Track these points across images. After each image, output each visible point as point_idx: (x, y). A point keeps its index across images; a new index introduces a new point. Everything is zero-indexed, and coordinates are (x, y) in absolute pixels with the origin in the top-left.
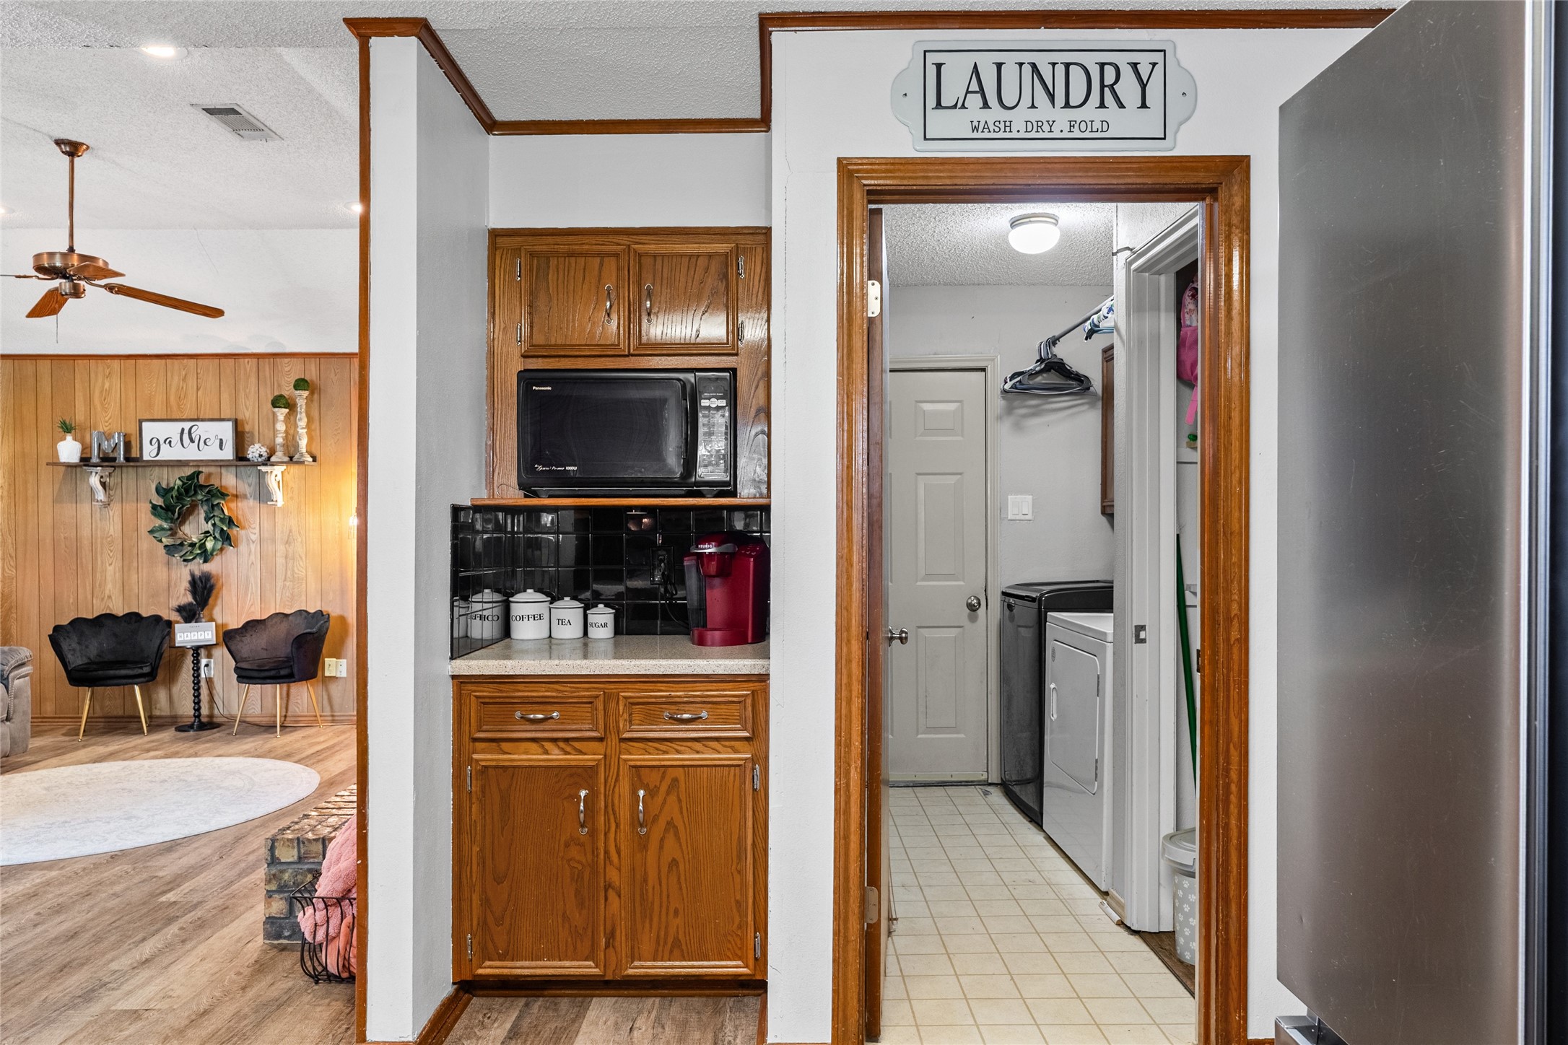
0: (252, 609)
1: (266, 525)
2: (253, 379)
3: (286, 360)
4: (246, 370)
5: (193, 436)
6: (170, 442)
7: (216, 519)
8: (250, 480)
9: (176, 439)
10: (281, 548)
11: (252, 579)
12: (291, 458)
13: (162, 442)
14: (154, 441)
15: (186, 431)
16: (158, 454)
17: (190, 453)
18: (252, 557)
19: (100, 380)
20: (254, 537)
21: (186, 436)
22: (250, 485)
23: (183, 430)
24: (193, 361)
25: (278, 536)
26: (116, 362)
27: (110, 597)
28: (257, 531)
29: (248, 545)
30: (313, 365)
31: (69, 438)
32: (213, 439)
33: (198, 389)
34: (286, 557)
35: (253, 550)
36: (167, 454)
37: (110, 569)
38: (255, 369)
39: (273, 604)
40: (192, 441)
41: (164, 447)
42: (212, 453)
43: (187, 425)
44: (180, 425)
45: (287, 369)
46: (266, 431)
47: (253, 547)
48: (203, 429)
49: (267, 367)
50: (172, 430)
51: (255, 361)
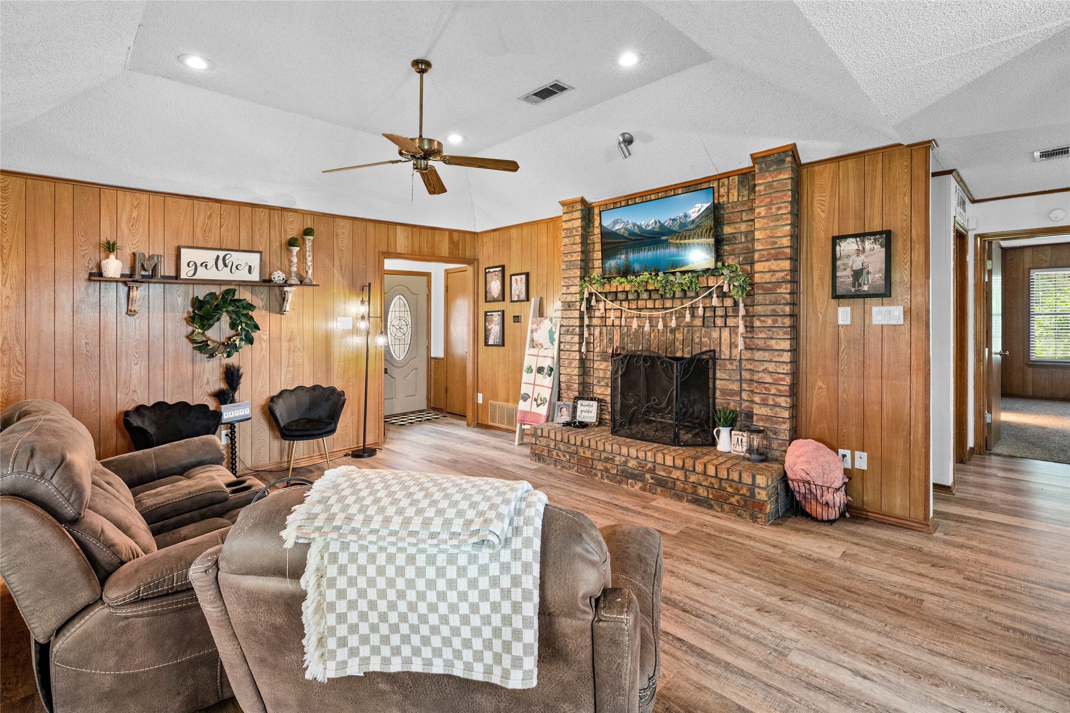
0: (263, 389)
1: (273, 328)
2: (266, 224)
3: (291, 214)
4: (260, 217)
5: (227, 262)
6: (206, 266)
7: (244, 325)
8: (262, 296)
9: (211, 263)
10: (285, 345)
11: (263, 368)
12: (301, 282)
13: (199, 265)
14: (191, 264)
15: (221, 258)
16: (194, 274)
17: (224, 274)
18: (264, 352)
19: (128, 208)
20: (265, 337)
21: (220, 262)
22: (262, 300)
23: (218, 257)
24: (217, 205)
25: (283, 336)
26: (145, 197)
27: (135, 391)
28: (267, 333)
29: (261, 343)
30: (309, 219)
31: (112, 257)
32: (243, 265)
33: (221, 226)
34: (289, 351)
35: (264, 346)
36: (202, 274)
37: (135, 369)
38: (267, 217)
39: (279, 385)
40: (225, 265)
41: (199, 269)
42: (243, 276)
43: (222, 254)
44: (215, 253)
45: (291, 220)
46: (275, 262)
47: (264, 344)
48: (235, 258)
49: (276, 217)
50: (209, 256)
51: (267, 211)
